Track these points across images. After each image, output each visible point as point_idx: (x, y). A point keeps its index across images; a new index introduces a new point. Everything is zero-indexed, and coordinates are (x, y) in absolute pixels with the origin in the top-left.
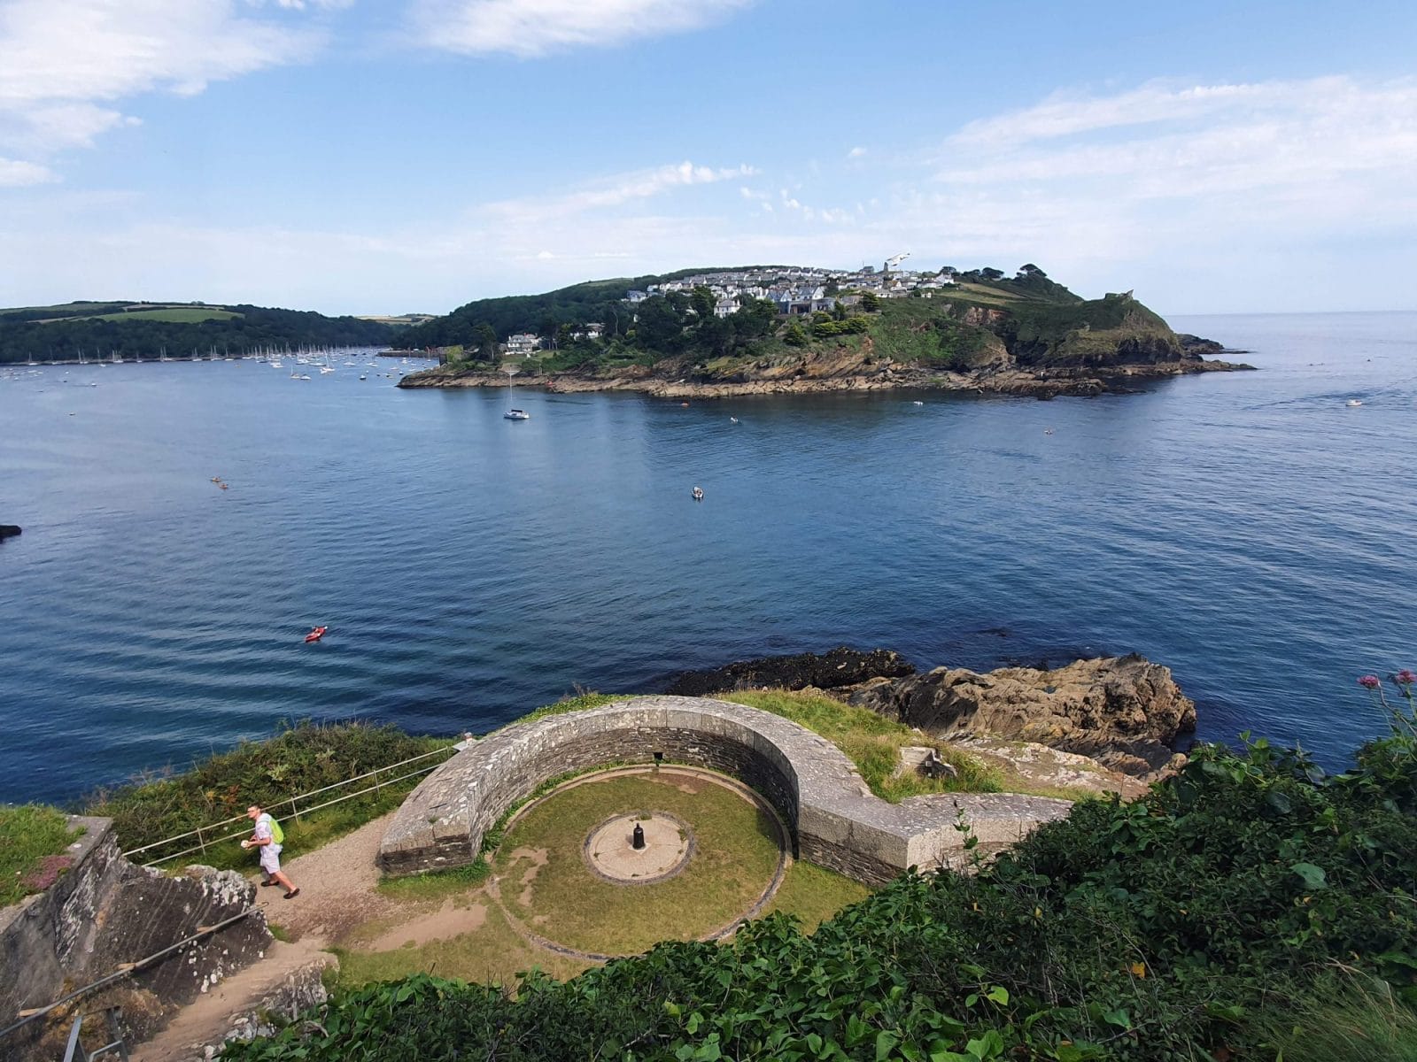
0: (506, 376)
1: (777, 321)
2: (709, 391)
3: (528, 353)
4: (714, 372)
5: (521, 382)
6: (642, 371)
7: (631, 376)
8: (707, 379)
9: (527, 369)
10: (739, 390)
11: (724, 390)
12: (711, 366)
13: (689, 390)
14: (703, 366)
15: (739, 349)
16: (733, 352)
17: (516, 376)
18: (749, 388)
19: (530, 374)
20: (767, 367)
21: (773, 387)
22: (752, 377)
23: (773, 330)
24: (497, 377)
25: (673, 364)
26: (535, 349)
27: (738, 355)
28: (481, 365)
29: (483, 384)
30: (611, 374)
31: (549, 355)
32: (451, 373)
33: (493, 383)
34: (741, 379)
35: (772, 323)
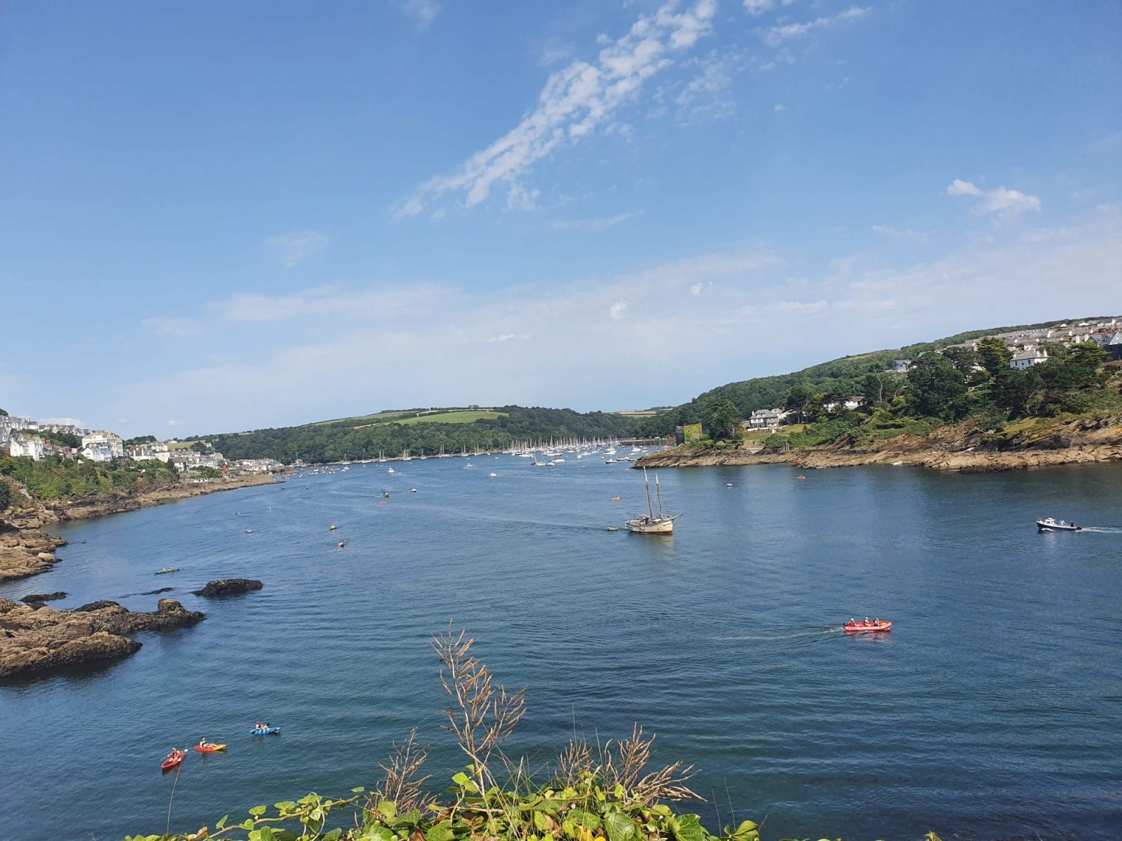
0: (747, 454)
1: (1107, 368)
2: (1010, 459)
3: (774, 428)
4: (1015, 436)
5: (764, 459)
6: (914, 442)
7: (900, 448)
8: (1005, 445)
9: (773, 446)
10: (1055, 457)
11: (1032, 459)
12: (1011, 429)
13: (981, 459)
14: (999, 430)
15: (1052, 406)
16: (1043, 412)
17: (760, 453)
18: (1072, 455)
19: (775, 450)
20: (1098, 427)
21: (1109, 453)
22: (1073, 441)
23: (1102, 379)
24: (738, 455)
25: (955, 432)
26: (783, 423)
27: (1051, 414)
28: (721, 443)
29: (721, 464)
30: (874, 447)
31: (798, 428)
32: (689, 454)
33: (733, 461)
34: (1057, 443)
35: (1099, 371)
